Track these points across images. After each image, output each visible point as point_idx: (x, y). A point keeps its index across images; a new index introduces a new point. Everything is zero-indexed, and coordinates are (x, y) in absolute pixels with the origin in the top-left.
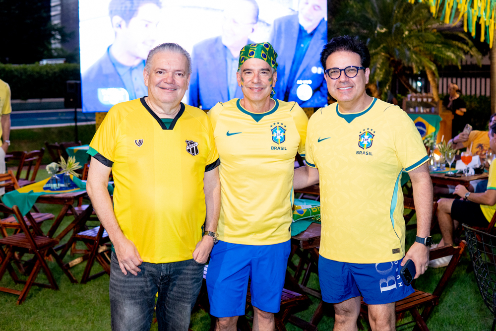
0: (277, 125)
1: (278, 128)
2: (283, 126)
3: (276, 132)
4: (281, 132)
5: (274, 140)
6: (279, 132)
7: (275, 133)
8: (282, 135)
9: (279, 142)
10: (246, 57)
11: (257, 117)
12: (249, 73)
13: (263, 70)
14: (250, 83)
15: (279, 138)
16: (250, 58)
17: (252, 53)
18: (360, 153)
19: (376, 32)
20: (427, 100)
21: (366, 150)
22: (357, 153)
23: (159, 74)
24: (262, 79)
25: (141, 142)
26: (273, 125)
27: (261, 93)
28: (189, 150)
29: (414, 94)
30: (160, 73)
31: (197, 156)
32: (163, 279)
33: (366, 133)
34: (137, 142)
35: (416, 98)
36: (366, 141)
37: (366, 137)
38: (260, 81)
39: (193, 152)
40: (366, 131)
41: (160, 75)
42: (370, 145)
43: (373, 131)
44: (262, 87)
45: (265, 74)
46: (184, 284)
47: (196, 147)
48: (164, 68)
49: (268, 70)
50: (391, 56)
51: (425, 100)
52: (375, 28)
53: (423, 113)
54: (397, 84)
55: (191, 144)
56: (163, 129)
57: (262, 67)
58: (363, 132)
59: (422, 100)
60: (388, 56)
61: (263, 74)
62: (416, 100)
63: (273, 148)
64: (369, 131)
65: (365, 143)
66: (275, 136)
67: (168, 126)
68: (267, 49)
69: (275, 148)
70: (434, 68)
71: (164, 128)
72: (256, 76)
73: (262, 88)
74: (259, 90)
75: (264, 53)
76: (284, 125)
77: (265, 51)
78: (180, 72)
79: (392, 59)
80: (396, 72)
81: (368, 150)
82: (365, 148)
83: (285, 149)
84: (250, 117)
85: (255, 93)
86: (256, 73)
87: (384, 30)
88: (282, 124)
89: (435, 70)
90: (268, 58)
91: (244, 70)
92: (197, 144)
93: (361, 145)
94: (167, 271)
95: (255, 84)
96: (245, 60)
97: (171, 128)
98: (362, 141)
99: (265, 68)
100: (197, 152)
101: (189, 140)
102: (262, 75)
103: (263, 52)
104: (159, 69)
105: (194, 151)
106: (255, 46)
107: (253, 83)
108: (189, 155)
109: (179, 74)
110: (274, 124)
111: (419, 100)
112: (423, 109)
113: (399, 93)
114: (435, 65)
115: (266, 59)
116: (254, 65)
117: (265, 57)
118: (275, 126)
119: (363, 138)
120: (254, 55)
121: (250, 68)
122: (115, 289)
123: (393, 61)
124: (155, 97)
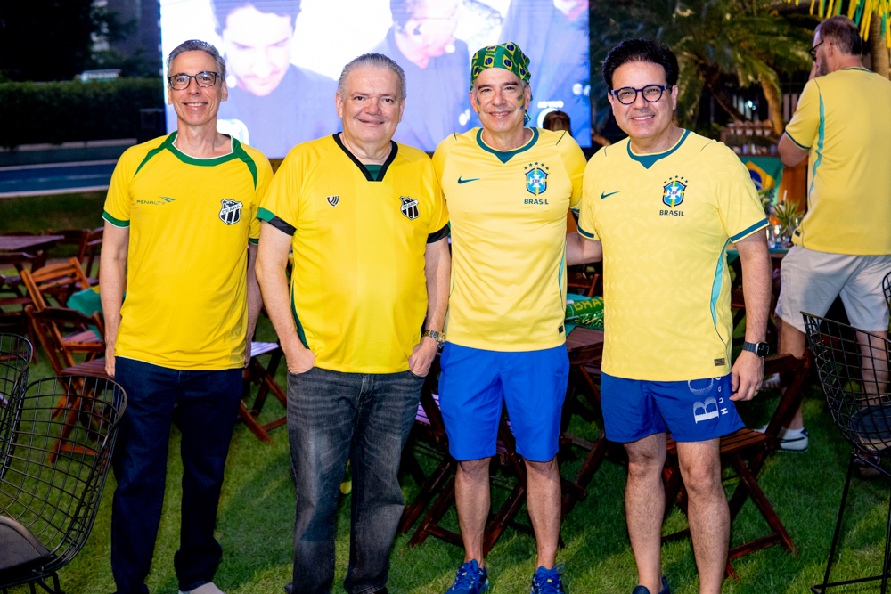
0: (534, 166)
1: (536, 170)
2: (544, 168)
3: (533, 177)
4: (540, 177)
5: (530, 189)
6: (537, 176)
7: (531, 179)
8: (542, 181)
9: (537, 192)
10: (481, 68)
11: (505, 157)
12: (486, 90)
13: (507, 84)
14: (490, 105)
15: (537, 185)
16: (487, 68)
17: (490, 61)
18: (666, 212)
19: (674, 16)
20: (763, 133)
21: (674, 209)
22: (661, 213)
23: (357, 101)
24: (507, 99)
25: (335, 200)
26: (528, 166)
27: (507, 120)
28: (405, 212)
29: (740, 123)
30: (360, 98)
31: (416, 221)
32: (363, 397)
33: (674, 183)
34: (331, 200)
35: (744, 129)
36: (673, 196)
37: (674, 189)
38: (504, 102)
39: (410, 214)
40: (674, 179)
41: (360, 101)
42: (680, 201)
43: (685, 179)
44: (508, 110)
45: (512, 90)
46: (394, 407)
47: (415, 207)
48: (365, 92)
49: (515, 84)
50: (700, 57)
51: (759, 132)
52: (673, 11)
53: (757, 155)
54: (712, 105)
55: (408, 202)
56: (369, 180)
57: (506, 81)
58: (669, 182)
59: (754, 133)
60: (695, 57)
61: (509, 91)
62: (744, 132)
63: (526, 201)
64: (679, 179)
65: (673, 197)
66: (531, 183)
67: (375, 176)
68: (512, 52)
69: (531, 201)
70: (772, 77)
71: (370, 178)
72: (498, 94)
73: (509, 112)
74: (504, 116)
75: (508, 59)
76: (545, 166)
77: (509, 55)
78: (388, 97)
79: (701, 62)
80: (710, 86)
81: (678, 208)
82: (673, 205)
83: (545, 202)
84: (494, 157)
85: (499, 120)
86: (498, 89)
87: (688, 13)
88: (543, 165)
89: (775, 81)
90: (514, 66)
91: (480, 88)
92: (416, 202)
93: (666, 201)
94: (370, 386)
95: (497, 106)
96: (480, 71)
97: (380, 178)
98: (668, 194)
99: (511, 81)
100: (416, 214)
101: (405, 196)
102: (507, 93)
103: (505, 58)
104: (357, 93)
105: (412, 213)
106: (494, 50)
107: (494, 105)
108: (405, 218)
109: (388, 100)
110: (531, 165)
111: (749, 132)
112: (756, 148)
113: (715, 121)
114: (775, 73)
115: (510, 68)
116: (493, 78)
117: (510, 65)
118: (531, 168)
119: (669, 191)
120: (492, 64)
121: (487, 83)
122: (296, 414)
123: (703, 67)
124: (353, 134)
